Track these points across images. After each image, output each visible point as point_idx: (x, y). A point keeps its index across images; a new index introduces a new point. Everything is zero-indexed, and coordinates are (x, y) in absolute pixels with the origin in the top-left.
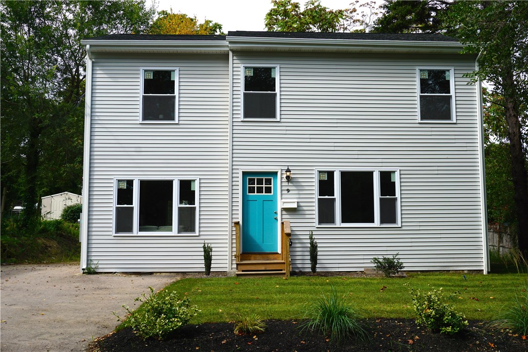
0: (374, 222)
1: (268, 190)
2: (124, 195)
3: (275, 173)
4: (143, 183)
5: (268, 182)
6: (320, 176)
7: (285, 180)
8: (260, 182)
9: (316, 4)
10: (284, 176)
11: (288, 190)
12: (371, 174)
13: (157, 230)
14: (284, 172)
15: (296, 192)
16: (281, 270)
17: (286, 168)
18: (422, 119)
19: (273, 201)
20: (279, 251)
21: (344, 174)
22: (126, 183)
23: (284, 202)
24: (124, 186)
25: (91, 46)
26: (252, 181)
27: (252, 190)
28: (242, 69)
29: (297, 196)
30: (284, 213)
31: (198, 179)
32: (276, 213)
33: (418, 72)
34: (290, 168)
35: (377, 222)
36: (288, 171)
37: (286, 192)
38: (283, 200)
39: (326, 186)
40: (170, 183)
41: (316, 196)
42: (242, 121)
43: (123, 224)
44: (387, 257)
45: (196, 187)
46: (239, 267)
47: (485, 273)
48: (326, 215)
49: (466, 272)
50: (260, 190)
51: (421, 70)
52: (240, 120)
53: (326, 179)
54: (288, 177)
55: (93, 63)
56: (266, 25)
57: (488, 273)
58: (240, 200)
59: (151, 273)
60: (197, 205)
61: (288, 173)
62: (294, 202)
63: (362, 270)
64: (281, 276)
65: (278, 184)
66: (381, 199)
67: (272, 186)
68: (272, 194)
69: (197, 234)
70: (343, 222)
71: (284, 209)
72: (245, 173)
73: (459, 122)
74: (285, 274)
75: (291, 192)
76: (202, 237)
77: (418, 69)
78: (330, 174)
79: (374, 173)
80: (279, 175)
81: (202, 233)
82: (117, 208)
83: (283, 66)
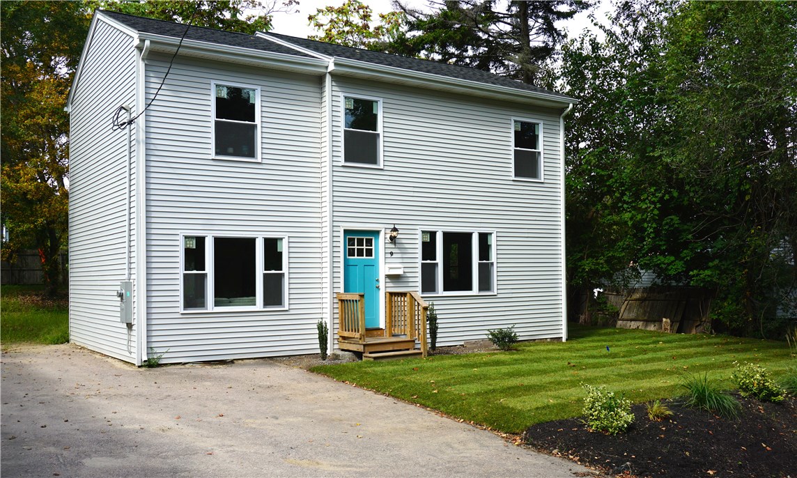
1: (369, 253)
2: (194, 256)
3: (377, 233)
4: (218, 242)
5: (369, 242)
6: (423, 237)
7: (388, 240)
8: (360, 242)
10: (388, 236)
11: (392, 254)
12: (470, 235)
13: (230, 303)
14: (388, 231)
15: (399, 256)
17: (392, 227)
18: (516, 176)
19: (373, 265)
20: (382, 325)
21: (446, 235)
22: (194, 241)
23: (390, 268)
24: (193, 245)
25: (151, 42)
26: (351, 242)
27: (351, 253)
28: (342, 99)
29: (400, 260)
30: (388, 280)
31: (287, 238)
32: (378, 281)
33: (513, 123)
34: (397, 227)
35: (475, 290)
36: (395, 230)
37: (389, 255)
38: (385, 263)
39: (428, 249)
40: (252, 242)
41: (420, 261)
42: (343, 166)
43: (194, 297)
44: (500, 327)
45: (284, 247)
47: (564, 340)
48: (428, 285)
49: (549, 340)
50: (360, 253)
51: (515, 121)
52: (340, 164)
53: (429, 240)
54: (393, 239)
55: (146, 64)
57: (567, 340)
58: (342, 265)
59: (232, 362)
60: (285, 270)
61: (394, 234)
62: (399, 268)
63: (462, 343)
65: (381, 244)
66: (479, 264)
67: (373, 247)
68: (373, 257)
69: (287, 308)
70: (445, 289)
71: (388, 276)
72: (346, 232)
73: (546, 181)
74: (421, 353)
75: (394, 256)
76: (292, 312)
77: (513, 118)
78: (433, 235)
79: (474, 234)
80: (382, 234)
81: (292, 307)
82: (185, 275)
83: (386, 101)
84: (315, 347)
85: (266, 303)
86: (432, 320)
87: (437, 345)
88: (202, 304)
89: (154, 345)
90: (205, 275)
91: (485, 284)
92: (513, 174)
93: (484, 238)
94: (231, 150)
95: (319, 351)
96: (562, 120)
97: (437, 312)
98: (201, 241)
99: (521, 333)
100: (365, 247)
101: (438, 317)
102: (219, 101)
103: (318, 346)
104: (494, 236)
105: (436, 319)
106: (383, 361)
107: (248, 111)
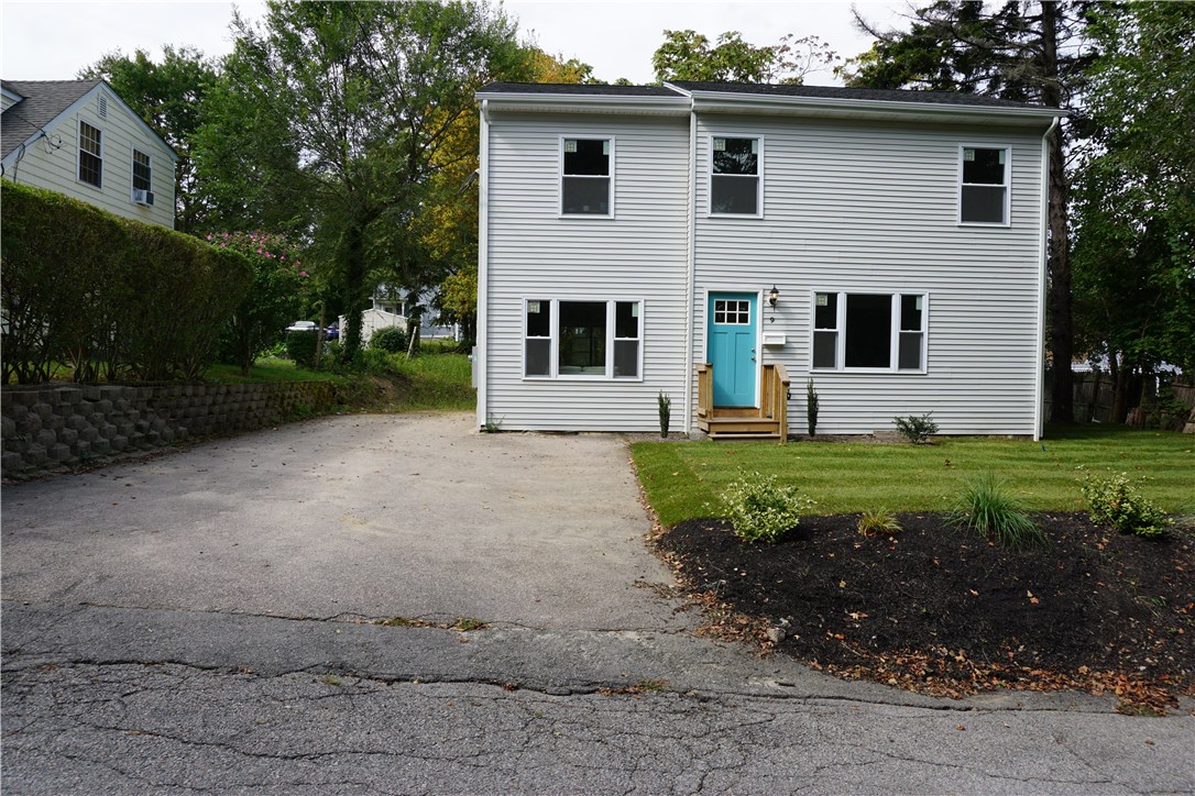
0: (888, 366)
1: (744, 319)
2: (537, 323)
3: (756, 294)
4: (564, 306)
5: (744, 306)
6: (817, 301)
7: (768, 304)
8: (732, 306)
9: (734, 38)
10: (768, 299)
11: (772, 320)
12: (888, 298)
13: (582, 372)
14: (768, 293)
15: (784, 322)
16: (770, 433)
17: (772, 288)
18: (963, 220)
19: (750, 334)
20: (757, 404)
21: (851, 298)
22: (539, 305)
23: (767, 337)
24: (537, 309)
25: (489, 101)
26: (720, 305)
27: (720, 318)
28: (710, 141)
29: (785, 328)
30: (766, 351)
31: (643, 301)
32: (754, 351)
33: (961, 151)
34: (777, 287)
35: (893, 367)
36: (775, 291)
37: (769, 322)
38: (763, 331)
39: (825, 315)
40: (602, 306)
41: (811, 329)
42: (709, 218)
43: (536, 362)
44: (914, 415)
45: (639, 312)
46: (712, 427)
47: (1036, 439)
48: (823, 356)
49: (1010, 437)
50: (732, 318)
51: (965, 149)
52: (705, 216)
53: (826, 304)
54: (773, 301)
55: (490, 126)
56: (656, 68)
57: (1040, 439)
58: (705, 332)
59: (576, 433)
60: (640, 338)
61: (775, 295)
62: (781, 337)
63: (871, 432)
64: (775, 441)
65: (758, 310)
66: (901, 334)
67: (749, 312)
68: (749, 323)
69: (641, 380)
70: (848, 364)
71: (766, 346)
72: (712, 294)
73: (1014, 225)
74: (779, 438)
75: (776, 322)
76: (647, 384)
77: (961, 146)
78: (832, 297)
79: (893, 297)
80: (760, 297)
81: (647, 378)
82: (528, 341)
83: (768, 137)
84: (656, 425)
85: (618, 373)
86: (813, 401)
88: (545, 371)
89: (494, 410)
91: (910, 358)
92: (959, 218)
93: (909, 302)
94: (586, 208)
95: (660, 429)
96: (1044, 143)
100: (726, 312)
102: (568, 156)
103: (658, 423)
105: (816, 400)
107: (601, 164)
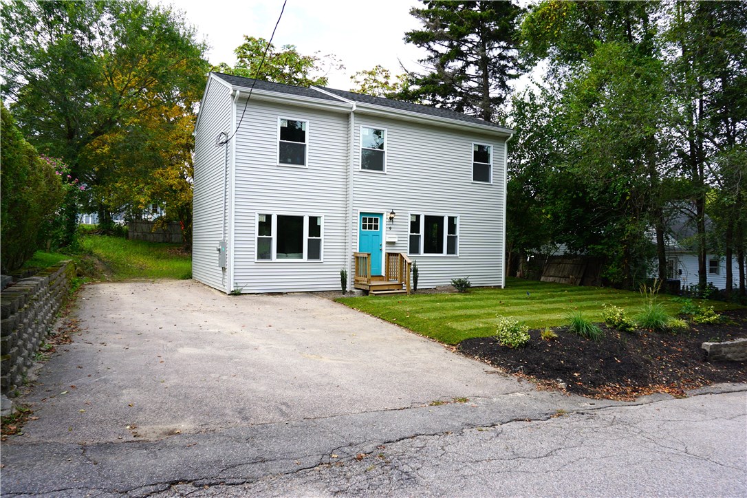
0: (442, 253)
1: (376, 227)
2: (264, 226)
3: (382, 214)
4: (279, 217)
5: (376, 220)
6: (411, 219)
7: (389, 220)
8: (370, 220)
10: (389, 217)
11: (390, 228)
12: (442, 218)
13: (287, 257)
14: (389, 214)
15: (395, 230)
17: (391, 210)
18: (474, 180)
19: (379, 236)
20: (383, 274)
21: (426, 218)
22: (265, 218)
23: (388, 237)
25: (240, 91)
26: (365, 220)
27: (364, 227)
28: (361, 129)
29: (396, 233)
30: (388, 245)
31: (323, 216)
32: (381, 245)
33: (473, 146)
34: (394, 211)
35: (445, 253)
36: (393, 213)
37: (389, 229)
38: (386, 234)
39: (415, 226)
40: (301, 218)
41: (409, 233)
42: (360, 172)
43: (264, 253)
44: (460, 278)
45: (322, 223)
46: (371, 288)
47: (503, 287)
48: (414, 249)
49: (492, 287)
50: (370, 227)
51: (475, 145)
52: (358, 170)
53: (415, 221)
54: (391, 218)
57: (505, 287)
58: (358, 235)
59: (287, 293)
60: (322, 237)
61: (392, 216)
62: (394, 237)
63: (435, 287)
64: (404, 294)
65: (384, 221)
66: (448, 236)
67: (379, 224)
68: (379, 230)
69: (322, 261)
70: (424, 252)
71: (388, 243)
72: (361, 213)
73: (494, 184)
74: (407, 293)
75: (392, 230)
76: (326, 264)
77: (473, 143)
78: (418, 217)
79: (445, 217)
80: (385, 216)
81: (326, 260)
82: (258, 238)
83: (389, 130)
84: (339, 286)
85: (309, 257)
86: (415, 271)
87: (418, 288)
88: (269, 257)
89: (238, 281)
90: (271, 239)
91: (452, 249)
92: (472, 179)
93: (451, 220)
94: (289, 160)
95: (341, 289)
96: (506, 145)
97: (418, 267)
98: (269, 217)
99: (474, 282)
100: (373, 224)
101: (419, 269)
102: (282, 129)
103: (341, 286)
104: (458, 219)
105: (417, 271)
106: (382, 296)
107: (300, 135)
